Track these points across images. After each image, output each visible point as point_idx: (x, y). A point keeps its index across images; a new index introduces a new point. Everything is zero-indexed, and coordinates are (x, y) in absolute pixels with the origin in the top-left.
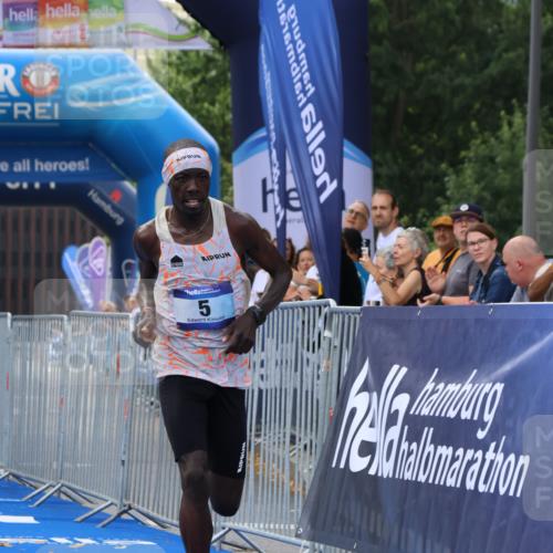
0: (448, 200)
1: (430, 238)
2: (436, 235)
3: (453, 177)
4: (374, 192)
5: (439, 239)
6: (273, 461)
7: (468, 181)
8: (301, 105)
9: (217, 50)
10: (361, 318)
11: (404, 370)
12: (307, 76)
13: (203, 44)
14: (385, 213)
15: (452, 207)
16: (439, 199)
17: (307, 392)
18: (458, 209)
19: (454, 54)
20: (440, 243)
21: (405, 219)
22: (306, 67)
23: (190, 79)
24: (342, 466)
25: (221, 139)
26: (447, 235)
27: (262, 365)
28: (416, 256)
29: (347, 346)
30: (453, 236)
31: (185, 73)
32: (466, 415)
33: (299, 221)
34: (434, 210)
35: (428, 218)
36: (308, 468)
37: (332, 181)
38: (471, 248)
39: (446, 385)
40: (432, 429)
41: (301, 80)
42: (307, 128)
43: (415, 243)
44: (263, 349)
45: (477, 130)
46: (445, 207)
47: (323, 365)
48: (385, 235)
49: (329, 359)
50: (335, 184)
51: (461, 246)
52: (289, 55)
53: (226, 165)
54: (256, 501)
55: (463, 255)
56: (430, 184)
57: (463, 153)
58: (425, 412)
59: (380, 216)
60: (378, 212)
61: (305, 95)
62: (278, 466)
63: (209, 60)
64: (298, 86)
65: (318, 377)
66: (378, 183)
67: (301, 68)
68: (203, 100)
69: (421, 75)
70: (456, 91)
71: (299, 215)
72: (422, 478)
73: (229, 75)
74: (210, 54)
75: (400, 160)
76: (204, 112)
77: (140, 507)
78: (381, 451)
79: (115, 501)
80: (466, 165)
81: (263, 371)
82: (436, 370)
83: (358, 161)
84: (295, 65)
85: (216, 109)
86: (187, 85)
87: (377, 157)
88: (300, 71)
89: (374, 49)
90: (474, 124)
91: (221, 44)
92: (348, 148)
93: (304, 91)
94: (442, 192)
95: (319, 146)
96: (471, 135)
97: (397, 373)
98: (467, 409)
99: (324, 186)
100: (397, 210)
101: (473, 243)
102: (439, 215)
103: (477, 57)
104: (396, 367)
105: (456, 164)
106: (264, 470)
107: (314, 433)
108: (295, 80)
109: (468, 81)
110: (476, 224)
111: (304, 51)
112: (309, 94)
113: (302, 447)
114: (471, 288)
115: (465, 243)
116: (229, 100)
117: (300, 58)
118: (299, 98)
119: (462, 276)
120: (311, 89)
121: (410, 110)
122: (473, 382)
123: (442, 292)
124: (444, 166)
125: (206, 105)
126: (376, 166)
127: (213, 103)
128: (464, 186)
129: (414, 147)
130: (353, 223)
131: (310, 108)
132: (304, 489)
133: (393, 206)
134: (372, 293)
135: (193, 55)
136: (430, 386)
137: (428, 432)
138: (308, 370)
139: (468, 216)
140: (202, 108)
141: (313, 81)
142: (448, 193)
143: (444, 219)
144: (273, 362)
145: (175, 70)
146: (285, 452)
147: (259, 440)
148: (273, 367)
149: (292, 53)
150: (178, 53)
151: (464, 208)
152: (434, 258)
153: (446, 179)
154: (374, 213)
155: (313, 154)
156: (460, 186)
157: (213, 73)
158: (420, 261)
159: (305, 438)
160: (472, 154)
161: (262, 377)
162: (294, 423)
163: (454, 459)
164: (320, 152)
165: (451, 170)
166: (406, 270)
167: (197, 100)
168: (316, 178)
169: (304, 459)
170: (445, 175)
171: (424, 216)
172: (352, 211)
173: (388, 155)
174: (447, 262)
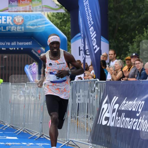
0: (130, 52)
1: (125, 63)
2: (126, 62)
3: (131, 46)
4: (109, 50)
5: (127, 63)
6: (82, 122)
7: (135, 47)
8: (89, 27)
9: (67, 12)
10: (106, 84)
11: (117, 98)
12: (91, 19)
13: (63, 11)
14: (112, 56)
15: (131, 54)
16: (127, 52)
17: (91, 104)
18: (132, 55)
19: (131, 13)
20: (127, 64)
21: (118, 57)
22: (91, 17)
23: (59, 20)
24: (100, 123)
25: (68, 36)
26: (129, 62)
27: (79, 97)
28: (121, 67)
29: (102, 91)
30: (131, 62)
31: (58, 19)
32: (134, 110)
33: (89, 58)
34: (126, 55)
35: (124, 57)
36: (91, 124)
37: (98, 47)
38: (136, 65)
39: (129, 102)
40: (124, 113)
42: (91, 33)
43: (121, 64)
44: (79, 92)
45: (137, 33)
46: (129, 54)
47: (96, 97)
48: (113, 62)
49: (97, 95)
50: (99, 48)
51: (133, 65)
52: (87, 14)
53: (69, 43)
54: (77, 133)
55: (134, 67)
56: (125, 48)
57: (134, 40)
58: (123, 109)
59: (111, 57)
60: (110, 56)
61: (91, 24)
62: (83, 124)
63: (65, 15)
65: (94, 100)
66: (110, 48)
67: (90, 17)
68: (63, 26)
69: (122, 19)
70: (132, 23)
71: (89, 56)
72: (122, 126)
73: (70, 19)
74: (65, 13)
75: (116, 42)
76: (63, 29)
77: (46, 135)
78: (110, 120)
79: (39, 133)
80: (134, 43)
81: (79, 98)
82: (126, 98)
83: (105, 42)
84: (88, 16)
85: (66, 28)
86: (59, 22)
87: (110, 41)
88: (89, 18)
89: (110, 12)
90: (137, 32)
91: (68, 11)
92: (102, 39)
93: (90, 23)
94: (128, 50)
95: (94, 38)
96: (136, 35)
97: (115, 99)
98: (134, 108)
99: (96, 49)
100: (116, 55)
101: (137, 64)
102: (127, 56)
103: (137, 14)
104: (115, 97)
105: (132, 43)
106: (79, 125)
107: (93, 115)
108: (88, 20)
109: (135, 20)
110: (137, 59)
111: (91, 12)
112: (92, 24)
113: (90, 118)
114: (136, 76)
115: (134, 64)
116: (70, 26)
117: (90, 14)
118: (89, 25)
119: (134, 73)
120: (92, 23)
121: (119, 28)
122: (136, 101)
123: (128, 77)
124: (128, 43)
125: (64, 27)
126: (110, 43)
127: (65, 27)
128: (134, 49)
129: (120, 38)
130: (103, 59)
131: (92, 28)
132: (90, 130)
133: (115, 54)
134: (109, 77)
135: (60, 14)
136: (124, 102)
137: (123, 114)
138: (91, 98)
139: (135, 57)
140: (63, 28)
141: (93, 20)
142: (130, 50)
143: (128, 57)
144: (82, 96)
145: (55, 18)
146: (85, 120)
147: (78, 117)
148: (82, 97)
149: (87, 13)
150: (56, 13)
151: (134, 54)
152: (126, 68)
153: (129, 47)
154: (109, 56)
155: (93, 40)
156: (133, 49)
157: (66, 18)
158: (122, 69)
159: (90, 116)
160: (136, 40)
161: (79, 100)
162: (87, 112)
163: (130, 121)
164: (95, 39)
165: (130, 44)
166: (118, 71)
167: (61, 26)
168: (94, 46)
169: (90, 122)
170: (129, 46)
171: (123, 57)
172: (103, 55)
173: (113, 40)
174: (129, 69)
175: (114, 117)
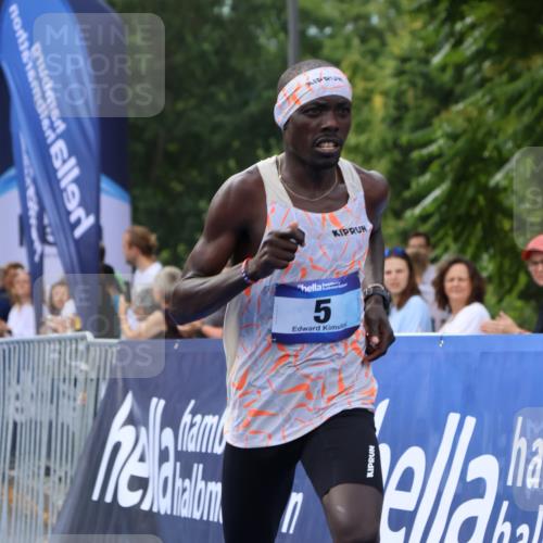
6: (27, 493)
8: (49, 140)
11: (162, 403)
17: (62, 425)
24: (108, 499)
27: (17, 399)
29: (104, 378)
33: (54, 256)
37: (88, 214)
39: (203, 417)
40: (201, 466)
41: (49, 118)
42: (57, 163)
44: (18, 382)
47: (79, 397)
49: (85, 391)
50: (91, 219)
52: (35, 91)
54: (9, 534)
58: (191, 448)
61: (54, 132)
62: (32, 499)
64: (45, 123)
65: (74, 409)
70: (216, 128)
71: (54, 250)
72: (197, 515)
78: (154, 487)
81: (18, 404)
82: (193, 402)
87: (137, 192)
92: (106, 184)
93: (52, 128)
95: (73, 182)
97: (157, 406)
99: (79, 222)
104: (155, 400)
106: (17, 501)
107: (69, 465)
108: (42, 117)
112: (58, 131)
118: (47, 134)
120: (61, 127)
129: (174, 184)
131: (61, 144)
136: (187, 418)
137: (198, 469)
138: (64, 402)
144: (29, 395)
146: (41, 484)
147: (13, 473)
148: (29, 400)
155: (65, 190)
159: (60, 470)
161: (17, 409)
162: (49, 456)
164: (74, 188)
168: (69, 213)
169: (59, 490)
175: (166, 480)
